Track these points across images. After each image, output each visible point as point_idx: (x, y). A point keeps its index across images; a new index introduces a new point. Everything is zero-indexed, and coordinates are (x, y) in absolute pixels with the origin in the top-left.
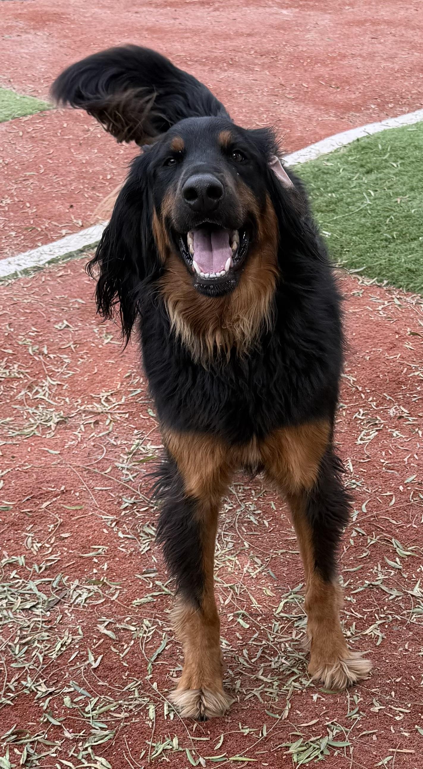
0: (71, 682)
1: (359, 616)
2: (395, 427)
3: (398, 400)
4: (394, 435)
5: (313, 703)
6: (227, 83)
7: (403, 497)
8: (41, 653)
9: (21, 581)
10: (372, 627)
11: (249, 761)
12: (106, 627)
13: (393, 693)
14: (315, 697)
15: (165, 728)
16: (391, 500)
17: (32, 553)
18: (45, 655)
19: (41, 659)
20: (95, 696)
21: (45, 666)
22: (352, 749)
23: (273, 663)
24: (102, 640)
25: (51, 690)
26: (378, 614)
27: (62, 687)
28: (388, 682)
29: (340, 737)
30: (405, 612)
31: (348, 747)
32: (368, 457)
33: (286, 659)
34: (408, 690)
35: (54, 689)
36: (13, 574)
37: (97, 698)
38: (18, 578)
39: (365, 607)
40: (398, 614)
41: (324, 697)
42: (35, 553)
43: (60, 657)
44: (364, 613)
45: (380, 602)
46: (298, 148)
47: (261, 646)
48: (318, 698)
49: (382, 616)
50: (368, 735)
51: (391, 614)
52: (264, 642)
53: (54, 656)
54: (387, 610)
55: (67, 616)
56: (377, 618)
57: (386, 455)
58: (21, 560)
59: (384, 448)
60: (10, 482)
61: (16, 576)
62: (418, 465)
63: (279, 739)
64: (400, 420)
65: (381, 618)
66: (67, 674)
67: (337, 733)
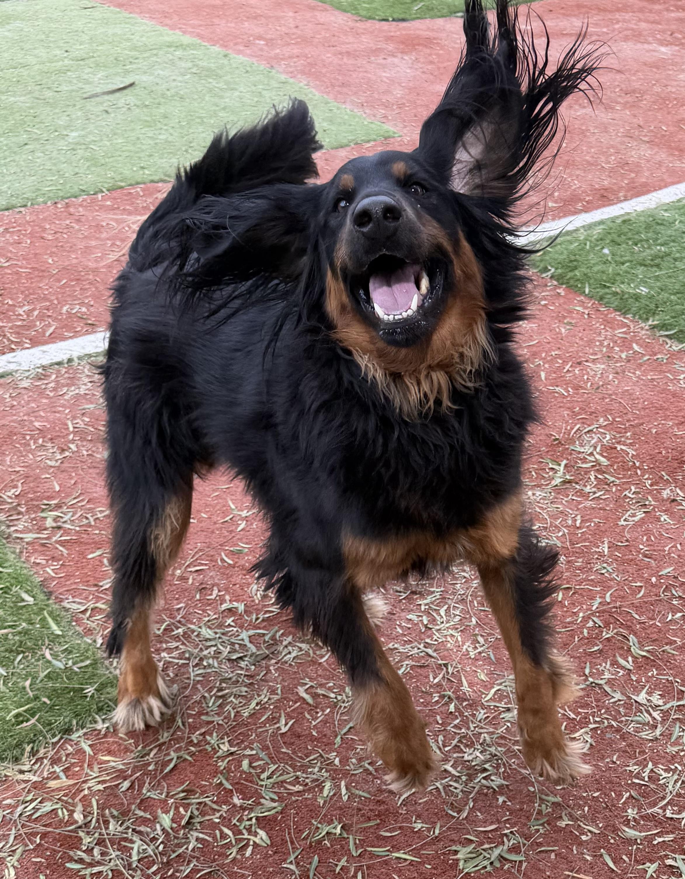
0: (255, 744)
1: (573, 716)
2: (665, 511)
3: (675, 481)
4: (662, 519)
5: (497, 807)
6: (582, 121)
7: (654, 590)
8: (233, 709)
9: (235, 629)
10: (583, 730)
11: (412, 861)
12: (306, 690)
13: (586, 809)
14: (501, 799)
15: (336, 810)
16: (640, 592)
17: (253, 601)
18: (237, 712)
19: (233, 715)
20: (274, 764)
21: (235, 723)
22: (524, 865)
23: (466, 755)
24: (298, 704)
25: (233, 749)
26: (593, 716)
27: (245, 749)
28: (585, 795)
29: (515, 849)
30: (623, 719)
31: (521, 862)
32: (627, 541)
33: (481, 752)
34: (604, 808)
35: (236, 749)
36: (229, 621)
37: (276, 766)
38: (232, 626)
39: (582, 707)
40: (615, 720)
41: (510, 801)
42: (257, 601)
43: (251, 716)
44: (579, 713)
45: (599, 704)
46: (638, 195)
47: (459, 734)
48: (504, 802)
49: (598, 719)
50: (546, 851)
51: (607, 719)
52: (463, 730)
53: (246, 714)
54: (605, 713)
55: (271, 673)
56: (592, 721)
57: (647, 540)
58: (241, 607)
59: (648, 532)
60: (252, 524)
61: (232, 624)
62: (679, 556)
63: (451, 841)
64: (673, 504)
65: (595, 722)
66: (254, 735)
67: (513, 844)
